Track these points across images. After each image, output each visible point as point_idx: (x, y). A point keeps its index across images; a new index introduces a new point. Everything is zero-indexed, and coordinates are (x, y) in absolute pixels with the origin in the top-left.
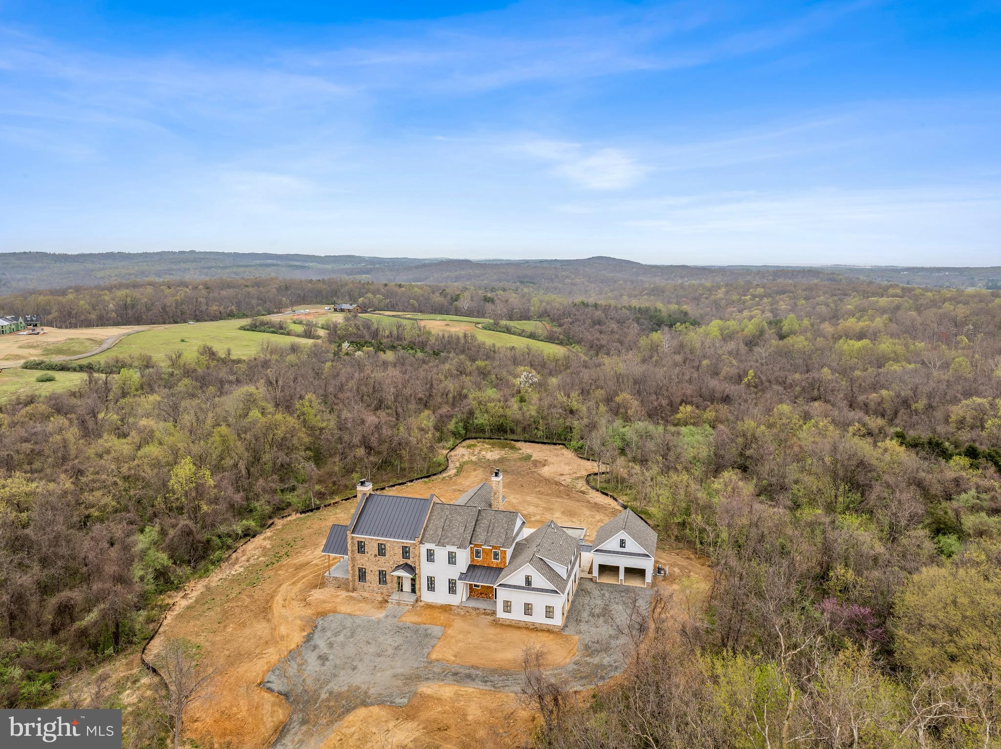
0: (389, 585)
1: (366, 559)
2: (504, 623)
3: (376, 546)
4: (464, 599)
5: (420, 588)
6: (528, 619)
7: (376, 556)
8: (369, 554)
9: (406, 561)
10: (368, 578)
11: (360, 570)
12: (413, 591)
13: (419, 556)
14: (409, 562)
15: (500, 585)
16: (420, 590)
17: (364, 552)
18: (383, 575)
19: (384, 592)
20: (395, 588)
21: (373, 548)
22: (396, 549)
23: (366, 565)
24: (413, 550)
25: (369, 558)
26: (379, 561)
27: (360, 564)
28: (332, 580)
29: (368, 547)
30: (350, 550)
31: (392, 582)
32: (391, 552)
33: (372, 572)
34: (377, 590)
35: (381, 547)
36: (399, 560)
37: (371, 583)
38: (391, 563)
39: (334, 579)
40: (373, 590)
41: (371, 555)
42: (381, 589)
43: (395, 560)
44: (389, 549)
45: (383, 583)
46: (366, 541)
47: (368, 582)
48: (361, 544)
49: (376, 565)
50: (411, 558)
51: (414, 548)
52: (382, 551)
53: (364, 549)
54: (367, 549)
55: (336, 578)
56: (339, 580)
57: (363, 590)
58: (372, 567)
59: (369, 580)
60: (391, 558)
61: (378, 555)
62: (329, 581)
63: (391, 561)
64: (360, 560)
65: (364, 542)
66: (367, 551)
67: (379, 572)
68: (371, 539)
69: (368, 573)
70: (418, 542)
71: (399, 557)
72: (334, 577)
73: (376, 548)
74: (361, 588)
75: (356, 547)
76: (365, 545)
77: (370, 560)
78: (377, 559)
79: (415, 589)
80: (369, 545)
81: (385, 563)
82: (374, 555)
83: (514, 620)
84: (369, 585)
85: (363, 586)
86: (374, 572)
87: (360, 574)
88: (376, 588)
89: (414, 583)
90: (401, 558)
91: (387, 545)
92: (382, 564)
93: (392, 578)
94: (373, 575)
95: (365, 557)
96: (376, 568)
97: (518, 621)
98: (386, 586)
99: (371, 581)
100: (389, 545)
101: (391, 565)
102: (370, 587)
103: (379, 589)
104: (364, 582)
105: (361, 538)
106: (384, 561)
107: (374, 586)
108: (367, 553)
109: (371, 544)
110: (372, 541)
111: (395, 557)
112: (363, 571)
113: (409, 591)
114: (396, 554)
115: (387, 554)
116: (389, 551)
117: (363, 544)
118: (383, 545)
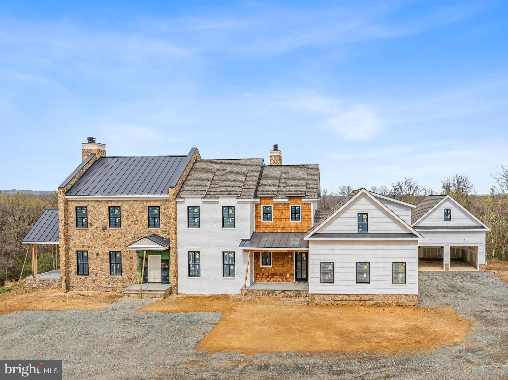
0: (125, 275)
1: (89, 235)
2: (322, 302)
3: (105, 211)
4: (248, 284)
5: (176, 272)
6: (363, 289)
7: (104, 228)
8: (94, 227)
9: (153, 231)
10: (92, 267)
11: (79, 254)
12: (165, 280)
13: (175, 219)
14: (159, 232)
15: (314, 235)
16: (176, 276)
17: (85, 226)
18: (117, 259)
19: (117, 287)
20: (135, 278)
21: (100, 216)
22: (138, 213)
23: (88, 246)
24: (165, 211)
25: (93, 233)
26: (111, 236)
27: (79, 245)
28: (37, 285)
29: (92, 216)
30: (63, 221)
31: (131, 269)
32: (130, 220)
33: (98, 256)
34: (106, 286)
35: (112, 212)
36: (142, 231)
37: (96, 275)
38: (128, 237)
39: (41, 282)
40: (99, 287)
41: (97, 228)
42: (112, 283)
43: (135, 233)
44: (126, 214)
45: (116, 275)
46: (90, 205)
47: (93, 274)
48: (82, 212)
49: (106, 244)
50: (162, 226)
51: (166, 207)
52: (115, 219)
53: (85, 219)
54: (90, 220)
55: (44, 281)
56: (48, 282)
57: (84, 288)
58: (99, 248)
59: (93, 271)
60: (130, 230)
61: (108, 227)
62: (32, 285)
63: (130, 234)
64: (79, 239)
65: (86, 207)
66: (91, 224)
67: (109, 255)
68: (98, 201)
69: (92, 258)
70: (173, 195)
71: (143, 226)
72: (40, 280)
73: (106, 216)
74: (81, 284)
75: (73, 218)
76: (88, 213)
77: (95, 237)
78: (107, 234)
79: (168, 275)
80: (93, 212)
81: (119, 238)
82: (102, 228)
83: (340, 294)
84: (93, 279)
85: (84, 281)
86: (101, 256)
87: (79, 261)
88: (104, 282)
89: (167, 267)
90: (145, 226)
91: (123, 208)
92: (115, 241)
93: (130, 261)
94: (100, 262)
95: (87, 233)
96: (106, 249)
97: (347, 296)
98: (121, 277)
99: (97, 272)
100: (126, 207)
101: (129, 241)
102: (96, 282)
103: (109, 284)
104: (85, 275)
105: (82, 201)
106: (118, 235)
107: (101, 280)
108: (90, 227)
109: (97, 209)
110: (98, 205)
111: (136, 226)
112: (84, 257)
113: (159, 281)
114: (138, 221)
115: (124, 224)
116: (126, 217)
117: (84, 211)
118: (117, 210)
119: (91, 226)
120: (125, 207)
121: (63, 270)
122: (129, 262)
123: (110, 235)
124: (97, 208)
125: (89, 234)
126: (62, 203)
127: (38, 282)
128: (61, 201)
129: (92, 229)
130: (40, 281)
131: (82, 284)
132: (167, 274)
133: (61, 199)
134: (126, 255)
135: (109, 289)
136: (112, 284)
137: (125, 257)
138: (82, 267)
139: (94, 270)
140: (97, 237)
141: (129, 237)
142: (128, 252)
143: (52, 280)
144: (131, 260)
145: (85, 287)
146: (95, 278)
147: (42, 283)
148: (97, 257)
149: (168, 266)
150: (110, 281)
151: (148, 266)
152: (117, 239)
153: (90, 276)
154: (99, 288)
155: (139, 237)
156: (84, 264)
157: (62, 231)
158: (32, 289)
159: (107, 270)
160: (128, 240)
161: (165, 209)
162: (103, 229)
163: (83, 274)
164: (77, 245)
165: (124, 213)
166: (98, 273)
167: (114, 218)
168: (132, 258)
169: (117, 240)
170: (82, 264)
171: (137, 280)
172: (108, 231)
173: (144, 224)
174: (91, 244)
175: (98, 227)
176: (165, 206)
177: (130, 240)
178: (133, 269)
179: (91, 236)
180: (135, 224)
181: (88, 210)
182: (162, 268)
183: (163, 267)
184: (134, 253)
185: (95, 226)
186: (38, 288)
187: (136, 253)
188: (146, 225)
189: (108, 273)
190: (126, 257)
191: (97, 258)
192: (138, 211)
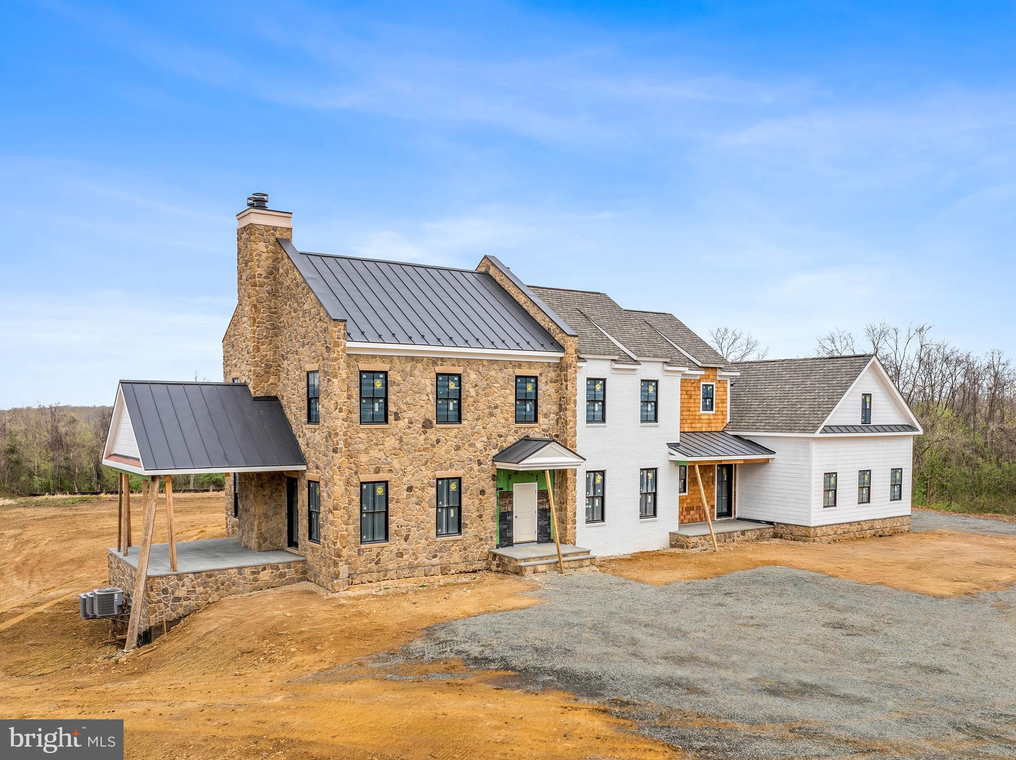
0: (469, 532)
1: (392, 442)
3: (429, 384)
4: (675, 528)
6: (863, 513)
7: (427, 425)
8: (402, 423)
9: (524, 430)
10: (396, 519)
11: (365, 490)
12: (544, 534)
13: (575, 405)
14: (536, 433)
15: (823, 431)
17: (382, 417)
18: (451, 498)
19: (452, 562)
20: (489, 537)
21: (418, 395)
22: (496, 391)
23: (390, 470)
24: (548, 387)
25: (401, 437)
26: (440, 443)
27: (366, 467)
28: (189, 591)
29: (398, 394)
30: (344, 407)
31: (480, 516)
32: (482, 406)
33: (412, 493)
34: (427, 562)
35: (443, 386)
36: (504, 431)
37: (406, 540)
38: (477, 445)
39: (199, 580)
40: (412, 567)
41: (411, 426)
42: (441, 554)
43: (491, 434)
44: (473, 392)
45: (448, 534)
46: (395, 368)
47: (398, 538)
48: (374, 385)
49: (429, 463)
50: (541, 419)
51: (549, 379)
52: (448, 404)
53: (379, 404)
54: (395, 404)
55: (210, 576)
56: (221, 577)
57: (377, 574)
58: (414, 473)
59: (400, 531)
60: (481, 428)
61: (435, 421)
62: (173, 593)
63: (480, 439)
64: (366, 451)
65: (386, 373)
66: (396, 414)
67: (435, 488)
68: (413, 358)
69: (398, 499)
70: (574, 353)
71: (506, 420)
72: (198, 575)
73: (430, 395)
74: (369, 566)
75: (353, 400)
76: (390, 388)
77: (405, 447)
78: (433, 438)
79: (549, 524)
80: (401, 386)
81: (458, 448)
82: (420, 426)
83: (843, 524)
84: (398, 550)
85: (377, 556)
86: (419, 493)
87: (365, 508)
88: (425, 554)
89: (547, 507)
90: (510, 420)
91: (467, 378)
92: (449, 455)
93: (481, 500)
94: (414, 507)
95: (387, 436)
96: (428, 475)
97: (848, 526)
98: (460, 537)
99: (409, 530)
100: (473, 376)
101: (478, 453)
102: (405, 557)
103: (435, 556)
104: (379, 541)
105: (374, 357)
106: (455, 440)
107: (417, 549)
108: (394, 422)
109: (412, 378)
110: (414, 368)
111: (493, 419)
112: (377, 497)
113: (533, 539)
114: (496, 407)
115: (468, 414)
116: (472, 400)
117: (379, 383)
118: (452, 383)
119: (397, 419)
120: (471, 378)
121: (344, 533)
122: (477, 502)
123: (438, 441)
124: (410, 376)
125: (391, 439)
126: (342, 360)
127: (193, 581)
128: (341, 353)
129: (399, 426)
130: (196, 578)
131: (373, 564)
132: (547, 522)
133: (339, 349)
134: (471, 486)
135: (433, 569)
136: (441, 557)
137: (469, 491)
138: (370, 523)
139: (401, 527)
140: (410, 446)
141: (479, 445)
142: (476, 479)
143: (232, 571)
144: (481, 496)
145: (378, 572)
146: (404, 545)
147: (205, 584)
148: (409, 495)
149: (550, 506)
150: (436, 550)
151: (512, 507)
152: (453, 450)
153: (391, 541)
154: (411, 570)
155: (499, 443)
156: (376, 516)
157: (341, 433)
158: (172, 605)
159: (430, 525)
160: (475, 452)
161: (547, 383)
162: (423, 427)
163: (373, 541)
164: (362, 467)
165: (468, 389)
166: (412, 533)
167: (445, 402)
168: (482, 492)
169: (453, 452)
170: (370, 516)
171: (492, 540)
172: (435, 432)
173: (509, 416)
174: (396, 464)
175: (412, 423)
176: (547, 376)
177: (481, 450)
178: (484, 518)
179: (397, 445)
180: (491, 414)
181: (389, 379)
182: (538, 510)
183: (541, 507)
184: (487, 481)
185: (406, 420)
186: (190, 599)
187: (492, 481)
188: (511, 416)
189: (434, 532)
190: (472, 490)
191: (408, 497)
192: (498, 385)
